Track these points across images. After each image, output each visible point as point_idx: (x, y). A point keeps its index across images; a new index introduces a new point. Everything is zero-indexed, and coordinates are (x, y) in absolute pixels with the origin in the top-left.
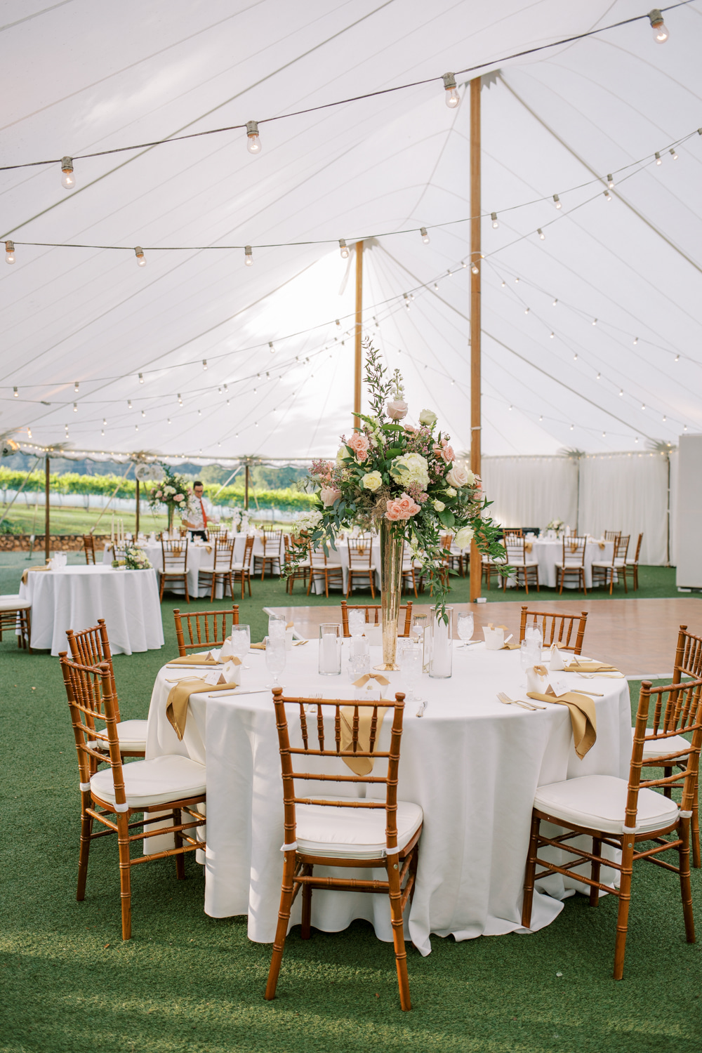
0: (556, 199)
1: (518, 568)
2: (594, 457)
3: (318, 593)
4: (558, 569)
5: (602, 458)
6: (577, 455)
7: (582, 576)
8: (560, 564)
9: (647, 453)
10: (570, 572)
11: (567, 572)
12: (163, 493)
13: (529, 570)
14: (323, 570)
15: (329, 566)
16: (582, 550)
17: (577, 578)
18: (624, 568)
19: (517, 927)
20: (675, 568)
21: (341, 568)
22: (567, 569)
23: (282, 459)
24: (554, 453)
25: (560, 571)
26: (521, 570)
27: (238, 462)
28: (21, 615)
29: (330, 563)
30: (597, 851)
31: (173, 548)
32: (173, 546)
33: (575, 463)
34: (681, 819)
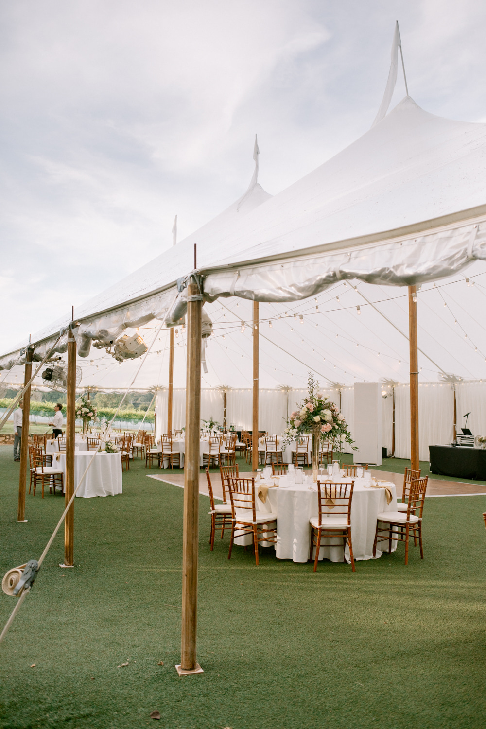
0: (337, 298)
1: (271, 453)
2: (297, 391)
3: (165, 468)
4: (293, 453)
5: (302, 391)
6: (287, 389)
7: (306, 457)
8: (295, 451)
9: (328, 389)
10: (300, 455)
11: (298, 455)
12: (82, 412)
13: (278, 455)
14: (169, 455)
15: (173, 453)
16: (306, 443)
17: (303, 459)
18: (327, 453)
19: (372, 557)
20: (353, 454)
21: (179, 454)
22: (299, 454)
23: (110, 389)
24: (274, 388)
25: (295, 455)
26: (272, 454)
27: (84, 389)
28: (54, 477)
29: (174, 451)
30: (391, 536)
31: (92, 443)
32: (92, 441)
33: (286, 394)
34: (419, 521)
